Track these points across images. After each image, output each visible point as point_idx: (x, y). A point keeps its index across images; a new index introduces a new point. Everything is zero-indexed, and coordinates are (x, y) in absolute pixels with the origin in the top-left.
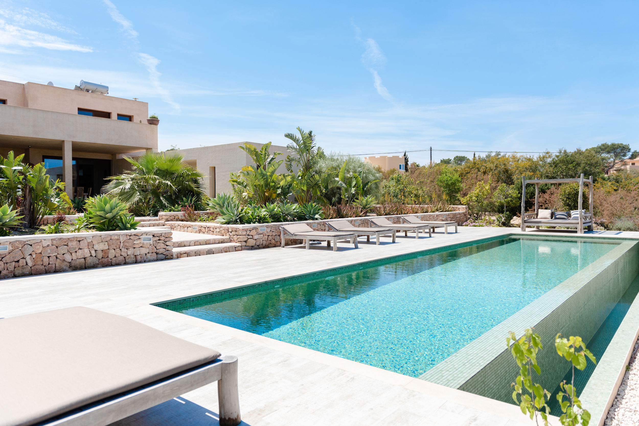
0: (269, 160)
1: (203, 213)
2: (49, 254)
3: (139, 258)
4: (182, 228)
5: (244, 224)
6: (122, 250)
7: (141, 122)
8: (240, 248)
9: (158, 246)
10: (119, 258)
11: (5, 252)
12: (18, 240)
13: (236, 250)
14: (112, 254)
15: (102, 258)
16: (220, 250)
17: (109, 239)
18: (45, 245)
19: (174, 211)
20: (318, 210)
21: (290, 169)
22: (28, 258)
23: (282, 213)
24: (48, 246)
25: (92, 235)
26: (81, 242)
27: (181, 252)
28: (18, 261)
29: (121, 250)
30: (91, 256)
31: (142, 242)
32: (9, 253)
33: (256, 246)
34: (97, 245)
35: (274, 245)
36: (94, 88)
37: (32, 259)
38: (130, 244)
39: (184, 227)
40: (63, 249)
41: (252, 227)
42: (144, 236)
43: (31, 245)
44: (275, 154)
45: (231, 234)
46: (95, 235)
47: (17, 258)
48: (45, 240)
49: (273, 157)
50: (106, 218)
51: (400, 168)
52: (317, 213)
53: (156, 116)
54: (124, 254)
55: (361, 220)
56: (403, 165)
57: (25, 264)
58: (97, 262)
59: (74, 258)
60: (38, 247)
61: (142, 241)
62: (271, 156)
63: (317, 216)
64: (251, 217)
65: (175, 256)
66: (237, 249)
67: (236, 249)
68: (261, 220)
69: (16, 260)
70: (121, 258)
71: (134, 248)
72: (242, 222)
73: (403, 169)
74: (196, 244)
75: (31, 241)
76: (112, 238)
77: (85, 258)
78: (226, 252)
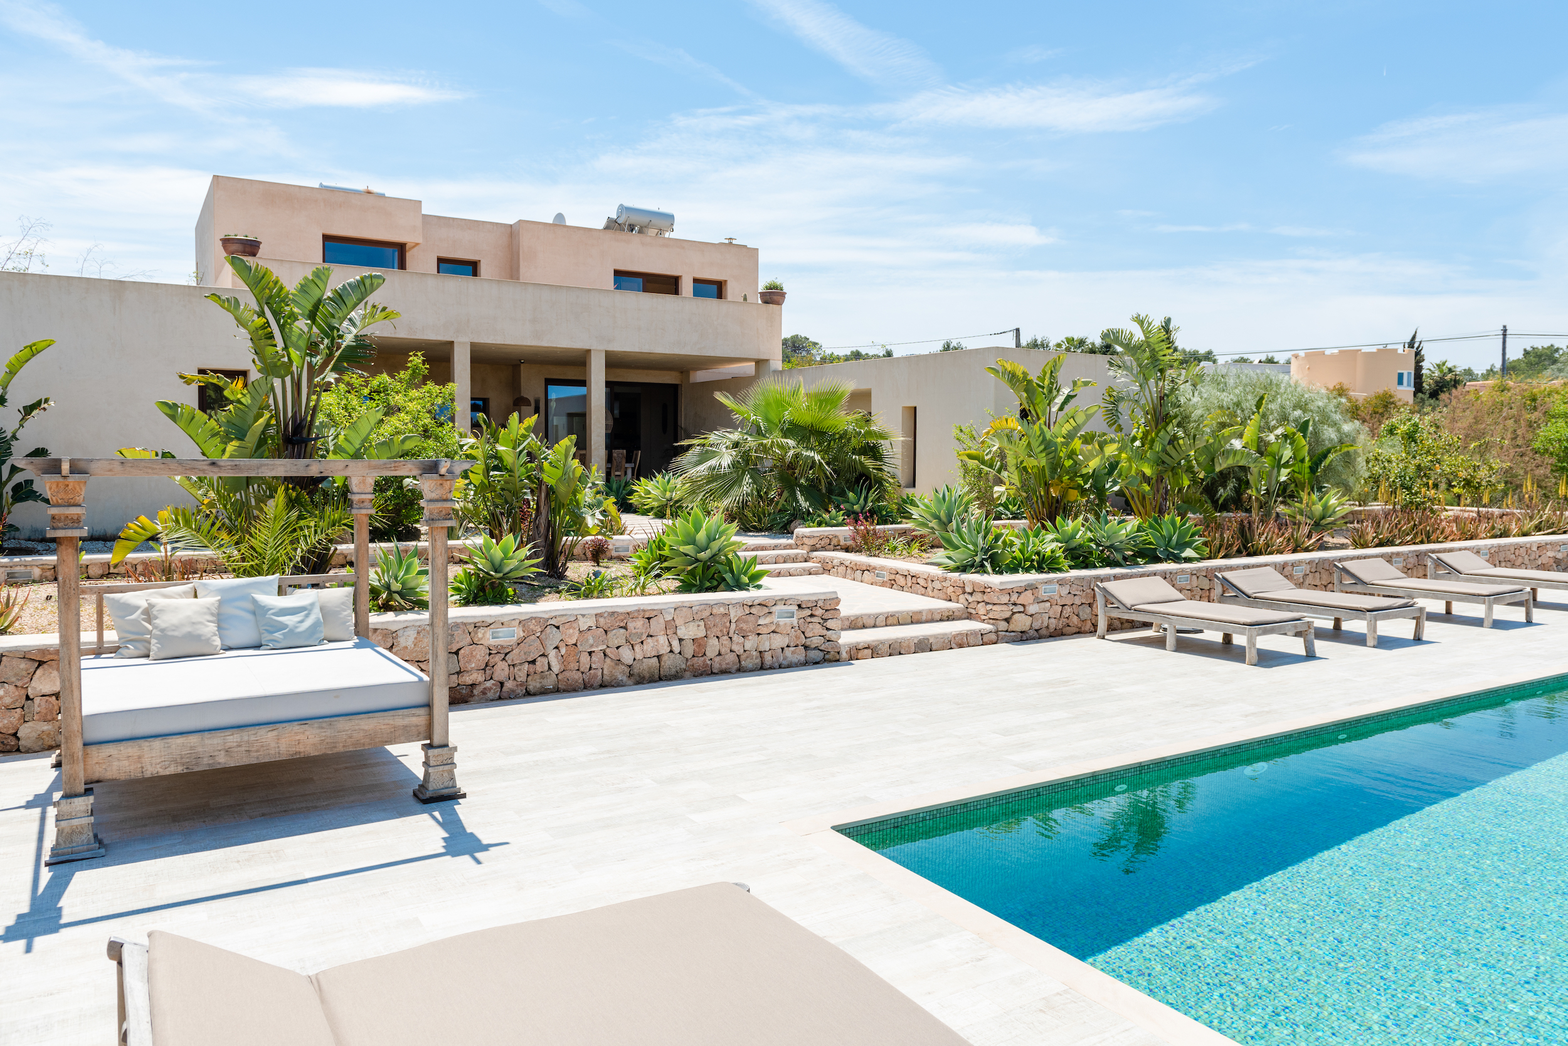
0: (1059, 400)
1: (895, 530)
2: (592, 646)
3: (768, 657)
4: (849, 571)
5: (1001, 573)
6: (733, 639)
7: (745, 299)
8: (993, 637)
9: (808, 630)
10: (727, 657)
11: (510, 641)
12: (534, 615)
13: (985, 640)
14: (713, 647)
15: (693, 656)
16: (946, 641)
17: (706, 614)
18: (584, 627)
19: (828, 525)
20: (1193, 535)
21: (1114, 423)
22: (552, 654)
23: (1098, 545)
24: (589, 629)
25: (674, 606)
26: (651, 620)
27: (858, 643)
28: (533, 662)
29: (731, 638)
30: (671, 651)
31: (776, 620)
32: (519, 644)
33: (1032, 633)
34: (683, 628)
35: (1077, 630)
36: (644, 220)
37: (560, 657)
38: (751, 626)
39: (855, 568)
40: (617, 637)
41: (1023, 585)
42: (780, 607)
43: (558, 628)
44: (1075, 383)
45: (971, 599)
46: (680, 604)
47: (532, 655)
48: (583, 616)
49: (1072, 394)
50: (697, 560)
51: (1400, 382)
52: (1188, 545)
53: (778, 282)
54: (738, 649)
55: (1310, 562)
56: (1409, 374)
57: (546, 668)
58: (684, 666)
59: (639, 656)
60: (571, 631)
61: (774, 618)
62: (1066, 391)
63: (1189, 553)
64: (1018, 554)
65: (844, 655)
66: (986, 638)
67: (983, 640)
68: (1045, 564)
69: (530, 659)
70: (731, 658)
71: (759, 634)
72: (998, 569)
73: (1409, 385)
74: (889, 622)
75: (558, 619)
76: (715, 611)
77: (658, 657)
78: (961, 646)
